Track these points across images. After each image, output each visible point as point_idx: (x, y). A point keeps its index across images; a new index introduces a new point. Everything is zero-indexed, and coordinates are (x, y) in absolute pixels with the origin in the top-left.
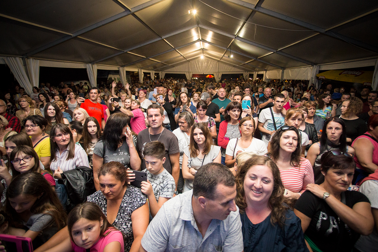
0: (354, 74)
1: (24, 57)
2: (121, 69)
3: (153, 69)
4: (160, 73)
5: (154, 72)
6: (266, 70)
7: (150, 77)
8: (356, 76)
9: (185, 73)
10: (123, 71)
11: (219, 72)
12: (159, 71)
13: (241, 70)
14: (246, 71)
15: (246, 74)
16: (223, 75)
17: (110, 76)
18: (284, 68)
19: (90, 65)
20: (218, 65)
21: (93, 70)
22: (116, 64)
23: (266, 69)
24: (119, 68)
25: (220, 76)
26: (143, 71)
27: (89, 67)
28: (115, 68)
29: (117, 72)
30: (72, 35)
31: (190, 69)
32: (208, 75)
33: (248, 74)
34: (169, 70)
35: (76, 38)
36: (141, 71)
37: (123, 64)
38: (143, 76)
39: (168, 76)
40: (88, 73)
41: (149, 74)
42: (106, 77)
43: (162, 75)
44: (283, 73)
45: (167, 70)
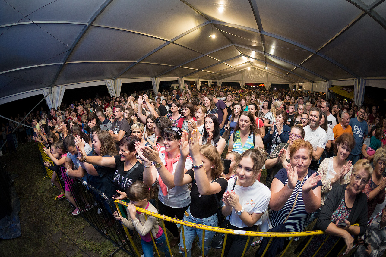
0: (348, 91)
1: (115, 79)
2: (180, 79)
3: (210, 78)
4: (218, 81)
5: (211, 81)
6: (303, 83)
7: (208, 85)
8: (349, 92)
9: (239, 82)
10: (182, 81)
11: (268, 82)
12: (217, 80)
13: (287, 82)
14: (291, 82)
15: (291, 85)
16: (272, 85)
17: (172, 85)
18: (313, 82)
19: (155, 78)
20: (267, 76)
21: (156, 82)
22: (176, 76)
23: (303, 81)
24: (178, 79)
25: (270, 85)
26: (200, 80)
27: (153, 80)
28: (175, 79)
29: (177, 82)
30: (136, 62)
31: (243, 78)
32: (261, 84)
33: (293, 85)
34: (225, 79)
35: (139, 63)
36: (198, 81)
37: (182, 76)
38: (200, 84)
39: (225, 84)
40: (153, 84)
41: (207, 82)
42: (170, 86)
43: (219, 83)
44: (312, 85)
45: (224, 79)
